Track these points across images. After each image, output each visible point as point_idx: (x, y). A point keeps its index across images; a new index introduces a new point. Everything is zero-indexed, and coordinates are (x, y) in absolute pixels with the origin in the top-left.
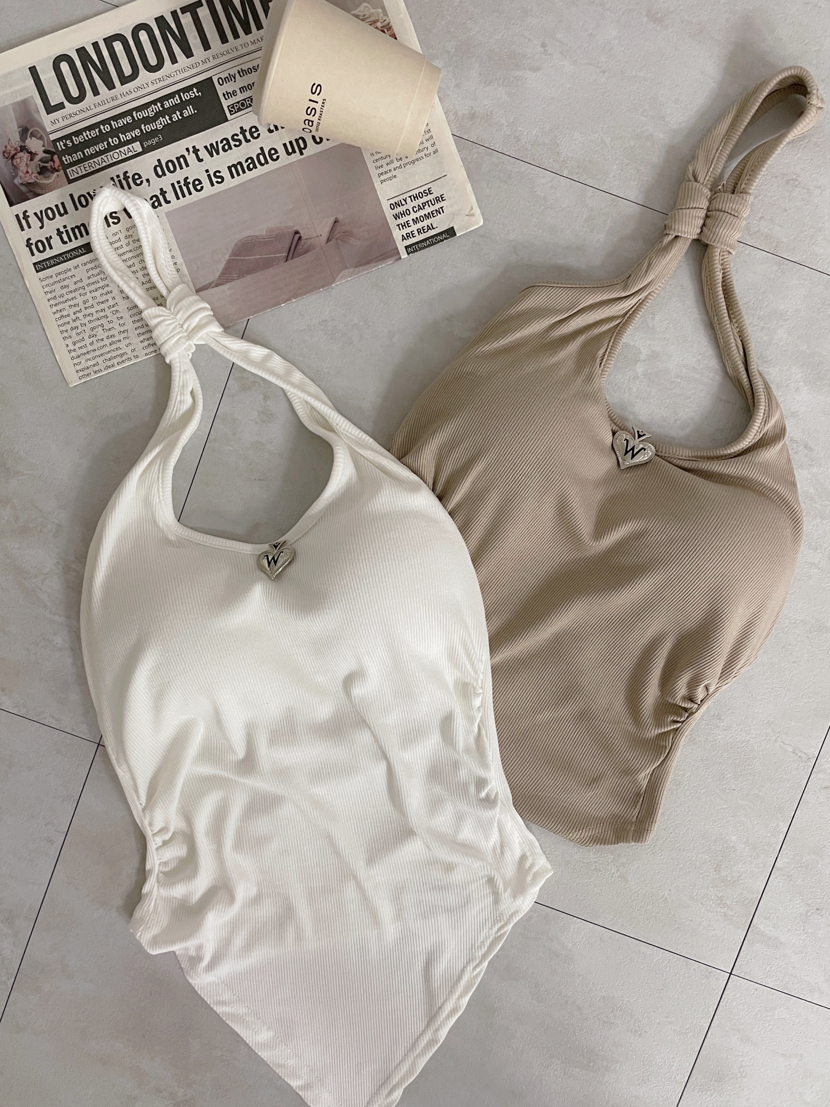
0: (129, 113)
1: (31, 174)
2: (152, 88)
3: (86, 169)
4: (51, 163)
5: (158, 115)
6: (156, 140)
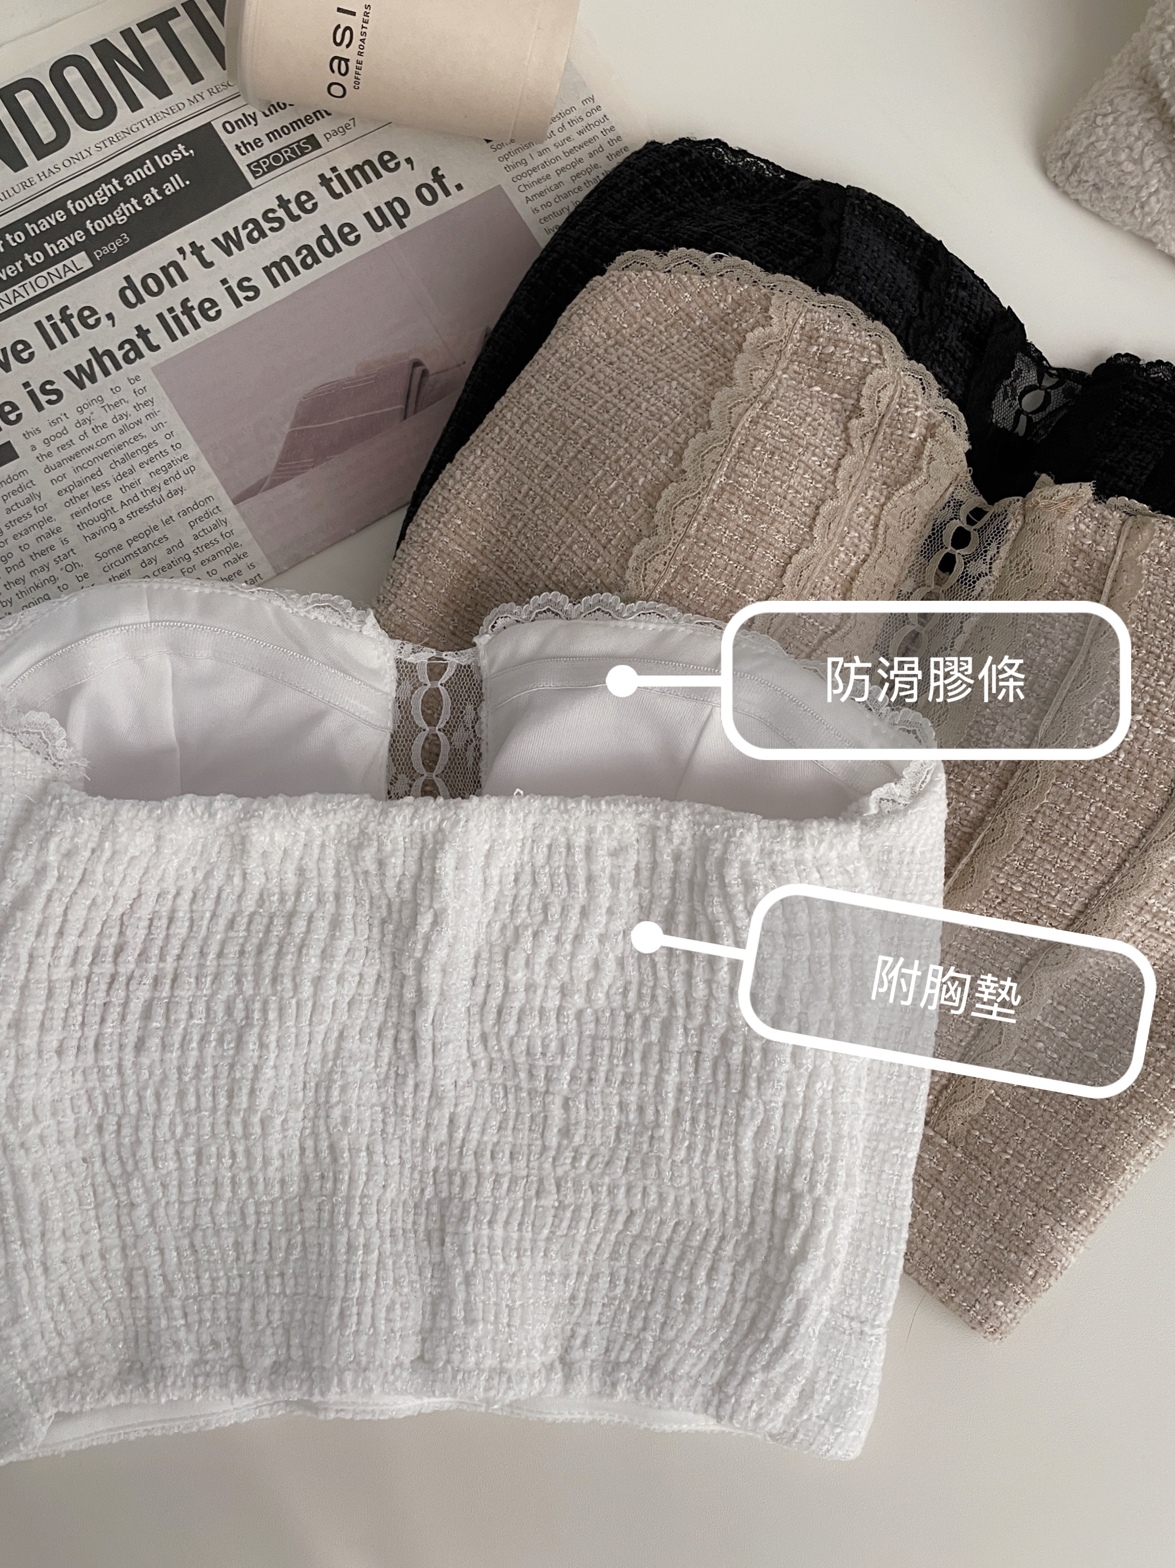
0: (60, 204)
2: (97, 157)
5: (115, 201)
6: (118, 243)
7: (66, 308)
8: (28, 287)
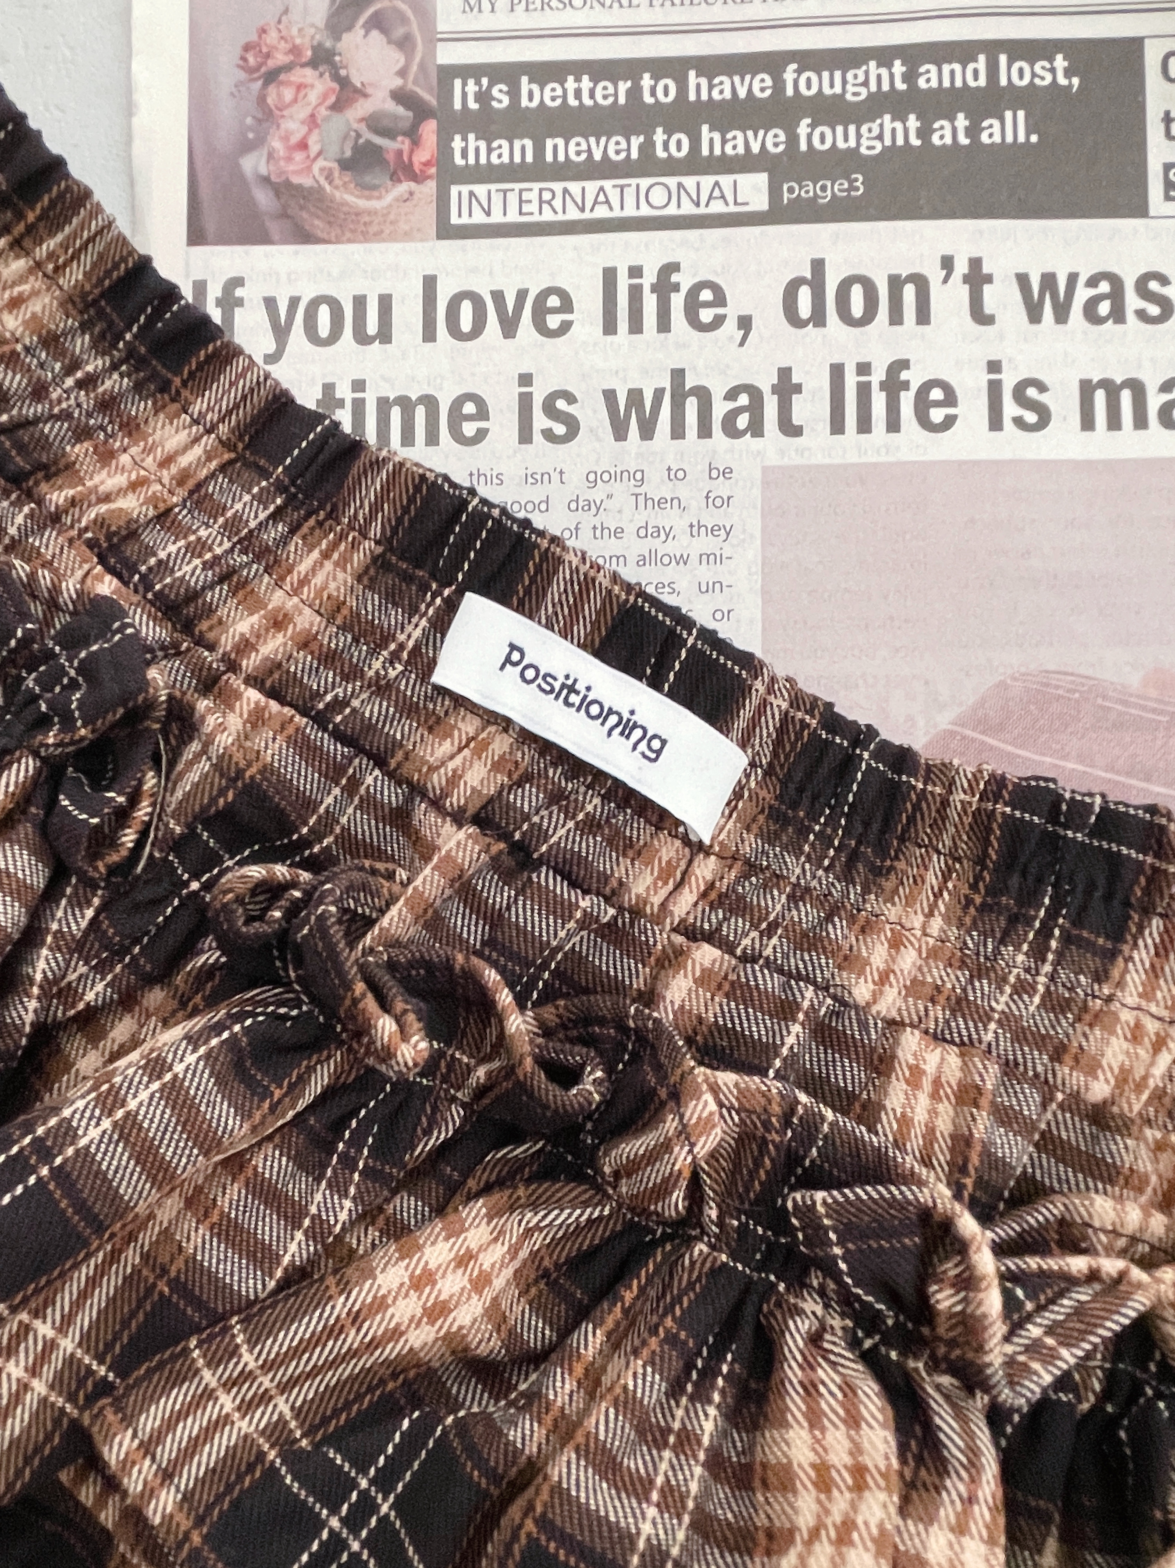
0: (773, 62)
1: (312, 155)
3: (526, 208)
4: (402, 144)
5: (879, 104)
6: (839, 187)
7: (674, 267)
8: (630, 194)
